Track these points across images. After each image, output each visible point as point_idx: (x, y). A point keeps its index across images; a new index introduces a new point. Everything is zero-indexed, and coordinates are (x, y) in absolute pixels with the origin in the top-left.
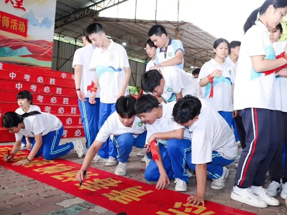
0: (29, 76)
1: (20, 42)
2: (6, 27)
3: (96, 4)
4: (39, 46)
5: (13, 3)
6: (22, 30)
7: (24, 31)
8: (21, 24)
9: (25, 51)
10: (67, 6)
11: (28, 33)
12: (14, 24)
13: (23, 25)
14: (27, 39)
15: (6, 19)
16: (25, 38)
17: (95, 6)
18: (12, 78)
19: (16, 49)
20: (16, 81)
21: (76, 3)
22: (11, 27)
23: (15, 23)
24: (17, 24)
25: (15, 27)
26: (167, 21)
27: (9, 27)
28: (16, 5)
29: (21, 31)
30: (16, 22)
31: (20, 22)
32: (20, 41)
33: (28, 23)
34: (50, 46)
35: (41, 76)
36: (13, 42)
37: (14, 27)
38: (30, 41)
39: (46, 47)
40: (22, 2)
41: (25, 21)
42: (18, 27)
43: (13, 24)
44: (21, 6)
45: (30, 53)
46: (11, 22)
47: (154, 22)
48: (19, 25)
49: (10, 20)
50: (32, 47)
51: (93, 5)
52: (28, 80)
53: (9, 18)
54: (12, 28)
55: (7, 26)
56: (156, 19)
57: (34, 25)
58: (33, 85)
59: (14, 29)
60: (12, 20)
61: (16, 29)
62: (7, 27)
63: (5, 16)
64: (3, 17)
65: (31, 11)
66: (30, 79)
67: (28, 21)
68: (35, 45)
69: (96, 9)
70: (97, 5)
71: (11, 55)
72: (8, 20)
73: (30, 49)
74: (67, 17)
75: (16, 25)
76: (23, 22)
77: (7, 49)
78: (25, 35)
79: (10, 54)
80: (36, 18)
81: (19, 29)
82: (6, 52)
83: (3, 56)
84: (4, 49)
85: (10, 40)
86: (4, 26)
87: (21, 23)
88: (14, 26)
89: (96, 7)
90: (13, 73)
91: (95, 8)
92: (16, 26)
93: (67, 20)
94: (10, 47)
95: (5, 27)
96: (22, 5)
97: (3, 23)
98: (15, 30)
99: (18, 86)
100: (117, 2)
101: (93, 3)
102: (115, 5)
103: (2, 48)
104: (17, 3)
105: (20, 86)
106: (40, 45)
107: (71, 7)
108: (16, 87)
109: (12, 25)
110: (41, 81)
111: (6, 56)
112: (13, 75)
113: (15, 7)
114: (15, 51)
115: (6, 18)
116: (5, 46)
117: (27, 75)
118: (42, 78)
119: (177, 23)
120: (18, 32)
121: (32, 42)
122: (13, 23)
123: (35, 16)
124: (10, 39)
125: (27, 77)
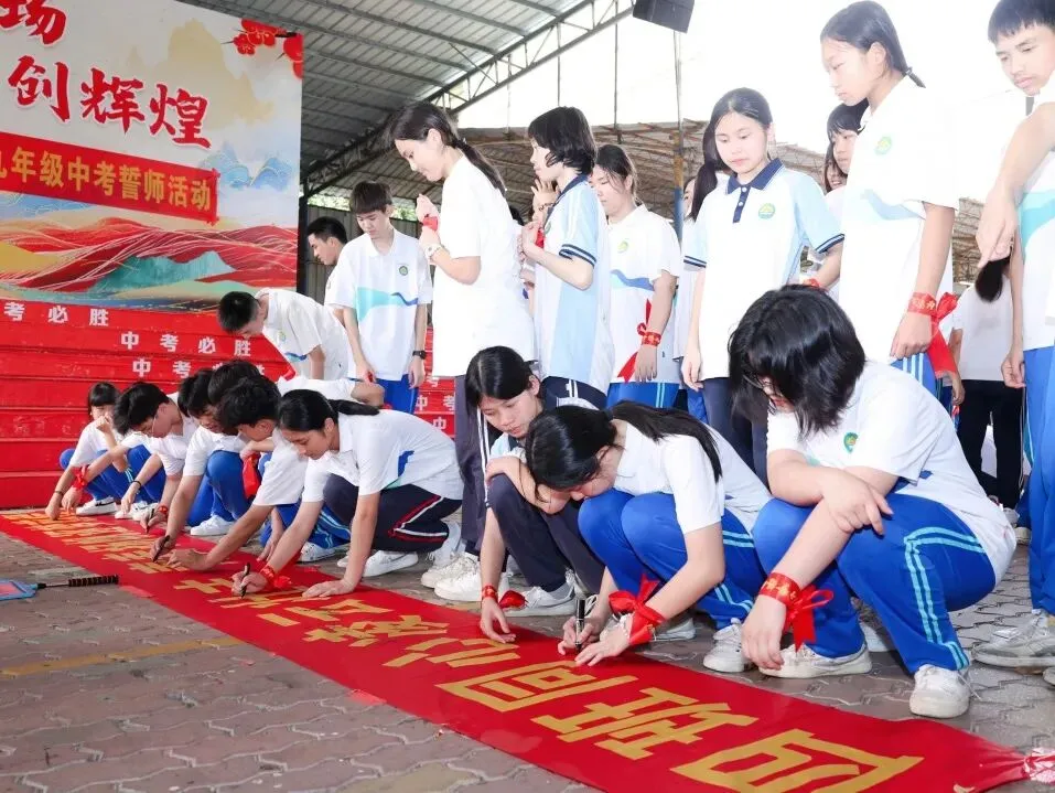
0: (174, 338)
1: (197, 239)
2: (155, 200)
3: (447, 89)
4: (253, 245)
5: (171, 130)
6: (202, 202)
7: (207, 207)
8: (198, 187)
9: (213, 263)
10: (363, 105)
11: (221, 210)
12: (177, 190)
13: (205, 188)
14: (218, 228)
15: (155, 178)
16: (213, 225)
17: (446, 95)
18: (130, 347)
19: (187, 262)
20: (136, 353)
21: (388, 93)
22: (171, 201)
23: (182, 187)
24: (186, 187)
25: (181, 199)
26: (645, 125)
27: (166, 200)
28: (183, 136)
29: (199, 207)
30: (184, 183)
31: (194, 183)
32: (197, 236)
33: (219, 180)
34: (289, 242)
35: (209, 335)
36: (178, 240)
37: (179, 197)
38: (226, 233)
39: (276, 245)
40: (199, 124)
41: (210, 178)
42: (190, 196)
43: (175, 190)
44: (196, 136)
45: (228, 269)
46: (170, 185)
47: (610, 129)
48: (193, 189)
49: (166, 180)
50: (232, 251)
51: (439, 94)
52: (174, 349)
53: (163, 176)
54: (174, 201)
55: (160, 197)
56: (618, 122)
57: (236, 185)
58: (180, 363)
59: (178, 203)
60: (172, 178)
61: (184, 203)
62: (158, 202)
63: (150, 171)
64: (146, 174)
65: (225, 145)
66: (177, 347)
67: (219, 175)
68: (241, 244)
69: (447, 105)
70: (450, 94)
71: (173, 281)
72: (161, 179)
73: (226, 256)
74: (372, 139)
75: (184, 191)
76: (204, 182)
77: (162, 263)
78: (210, 216)
79: (170, 276)
80: (241, 162)
81: (194, 201)
82: (159, 273)
83: (150, 285)
84: (152, 264)
85: (168, 237)
86: (151, 198)
87: (198, 183)
88: (178, 194)
89: (450, 99)
90: (130, 333)
91: (445, 102)
92: (184, 196)
93: (372, 146)
94: (171, 258)
95: (153, 200)
96: (198, 131)
97: (146, 191)
98: (181, 206)
99: (138, 367)
100: (506, 77)
101: (437, 89)
102: (498, 86)
103: (148, 261)
104: (183, 128)
105: (145, 367)
106: (257, 243)
107: (376, 107)
108: (135, 369)
109: (172, 193)
110: (208, 350)
111: (161, 284)
112: (130, 340)
113: (178, 140)
114: (184, 266)
115: (155, 174)
116: (156, 255)
117: (168, 336)
118: (211, 342)
119: (678, 129)
120: (190, 212)
121: (234, 236)
122: (176, 186)
123: (239, 160)
124: (168, 234)
125: (170, 342)
